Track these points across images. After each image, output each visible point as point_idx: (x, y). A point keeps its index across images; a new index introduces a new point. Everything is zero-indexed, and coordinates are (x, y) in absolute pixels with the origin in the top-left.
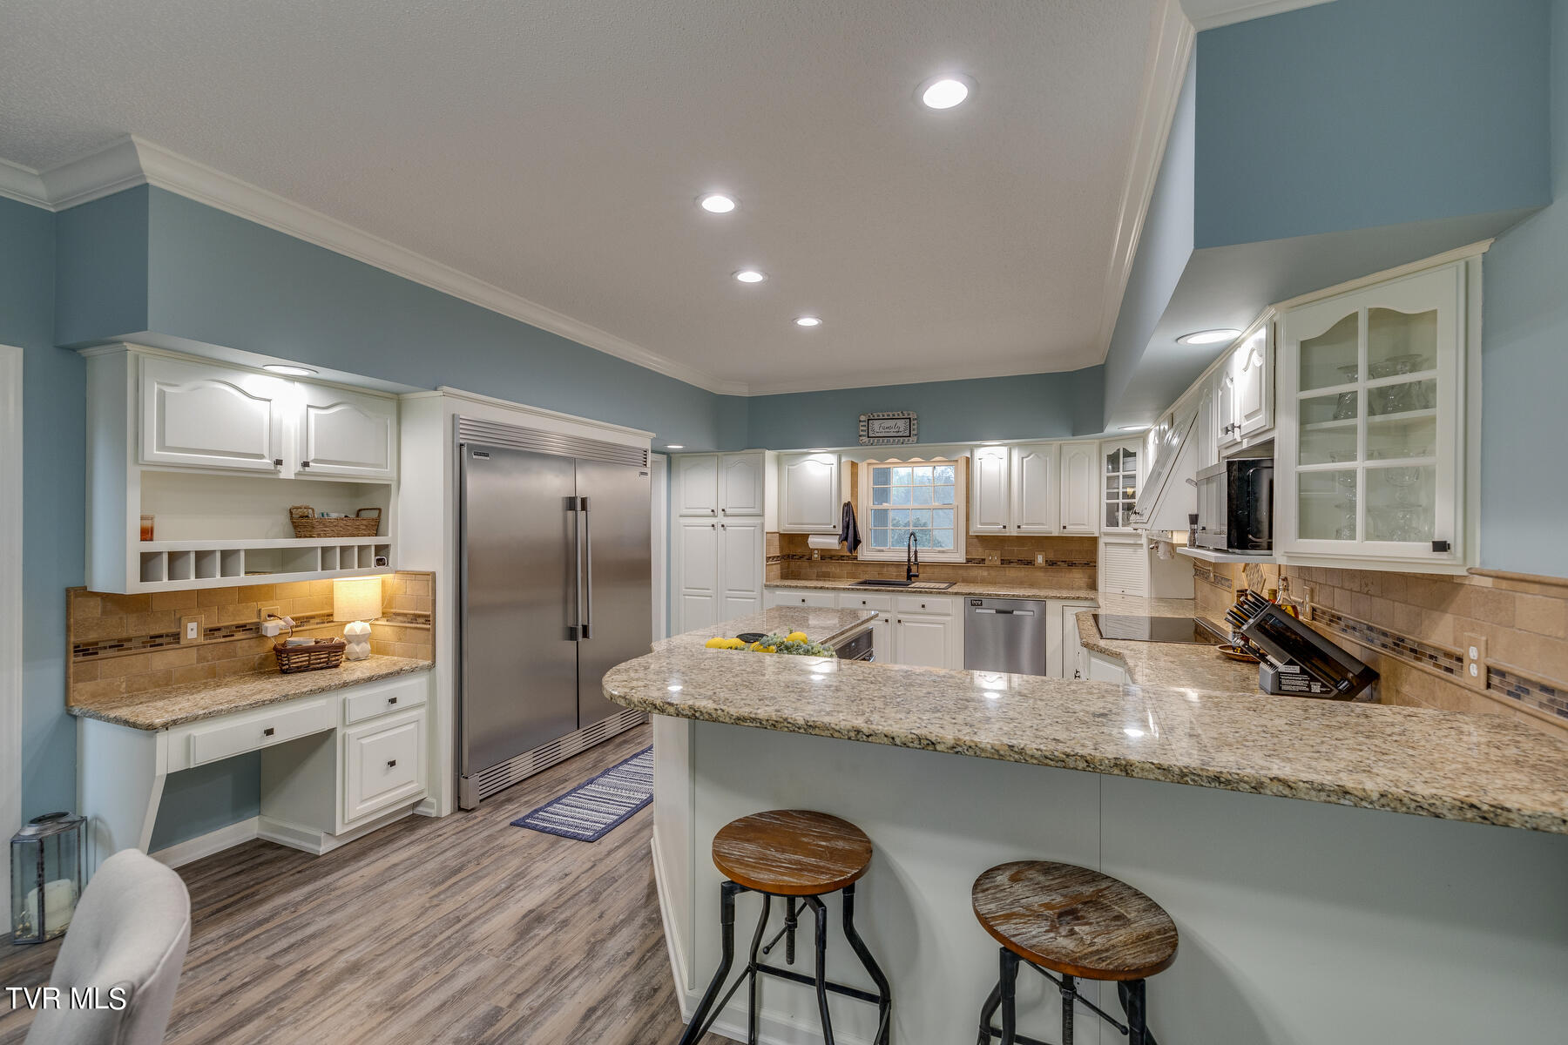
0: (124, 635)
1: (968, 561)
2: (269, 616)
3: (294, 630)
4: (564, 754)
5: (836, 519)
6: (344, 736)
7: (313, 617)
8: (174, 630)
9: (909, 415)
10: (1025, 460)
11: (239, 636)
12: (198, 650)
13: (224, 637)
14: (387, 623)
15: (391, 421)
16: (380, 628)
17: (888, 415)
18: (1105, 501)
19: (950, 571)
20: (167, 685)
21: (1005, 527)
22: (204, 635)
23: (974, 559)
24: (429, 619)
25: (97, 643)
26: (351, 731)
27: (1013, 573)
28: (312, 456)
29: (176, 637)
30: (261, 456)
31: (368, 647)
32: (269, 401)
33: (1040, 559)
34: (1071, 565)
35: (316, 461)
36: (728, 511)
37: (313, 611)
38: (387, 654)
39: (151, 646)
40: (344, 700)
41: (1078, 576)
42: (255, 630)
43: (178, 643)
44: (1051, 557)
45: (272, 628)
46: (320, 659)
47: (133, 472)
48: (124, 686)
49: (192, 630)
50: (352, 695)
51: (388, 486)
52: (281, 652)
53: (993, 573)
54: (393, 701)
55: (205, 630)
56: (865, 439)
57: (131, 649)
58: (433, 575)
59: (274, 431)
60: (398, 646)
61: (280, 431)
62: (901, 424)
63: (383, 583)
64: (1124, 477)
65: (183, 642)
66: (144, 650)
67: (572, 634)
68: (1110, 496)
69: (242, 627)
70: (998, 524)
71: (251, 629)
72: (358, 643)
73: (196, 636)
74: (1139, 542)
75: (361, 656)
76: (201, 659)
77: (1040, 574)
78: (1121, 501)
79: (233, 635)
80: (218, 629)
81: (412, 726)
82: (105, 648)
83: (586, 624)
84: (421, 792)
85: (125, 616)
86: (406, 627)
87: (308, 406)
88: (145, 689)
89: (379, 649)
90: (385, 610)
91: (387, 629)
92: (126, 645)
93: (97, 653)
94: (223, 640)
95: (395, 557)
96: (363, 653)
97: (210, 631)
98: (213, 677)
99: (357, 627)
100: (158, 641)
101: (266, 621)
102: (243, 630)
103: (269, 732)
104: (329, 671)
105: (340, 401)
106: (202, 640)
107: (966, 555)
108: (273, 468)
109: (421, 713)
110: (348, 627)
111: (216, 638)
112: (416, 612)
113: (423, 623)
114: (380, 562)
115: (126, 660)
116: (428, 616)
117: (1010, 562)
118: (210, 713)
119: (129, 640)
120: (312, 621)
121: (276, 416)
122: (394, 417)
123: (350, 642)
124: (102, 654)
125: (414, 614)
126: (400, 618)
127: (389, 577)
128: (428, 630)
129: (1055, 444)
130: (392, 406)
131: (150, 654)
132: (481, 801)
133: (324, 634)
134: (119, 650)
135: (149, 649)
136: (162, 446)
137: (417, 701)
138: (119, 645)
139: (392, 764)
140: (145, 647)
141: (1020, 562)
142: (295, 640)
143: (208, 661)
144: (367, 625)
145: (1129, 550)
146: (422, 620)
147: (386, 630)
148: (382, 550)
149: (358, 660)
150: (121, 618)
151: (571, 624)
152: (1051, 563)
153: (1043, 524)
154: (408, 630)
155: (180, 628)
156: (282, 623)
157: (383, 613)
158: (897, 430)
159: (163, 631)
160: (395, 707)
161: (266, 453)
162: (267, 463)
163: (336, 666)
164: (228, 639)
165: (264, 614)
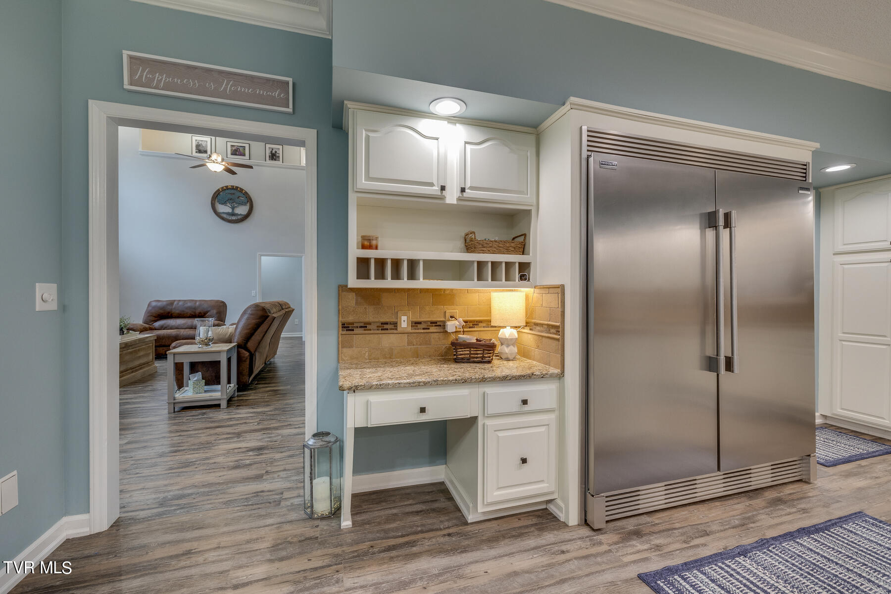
0: (367, 320)
2: (451, 317)
3: (465, 330)
4: (701, 494)
6: (484, 425)
7: (481, 322)
8: (394, 320)
11: (433, 329)
12: (408, 335)
13: (424, 329)
14: (530, 332)
15: (531, 153)
16: (526, 335)
20: (390, 358)
22: (412, 326)
24: (560, 329)
25: (353, 323)
26: (489, 422)
28: (468, 185)
29: (395, 325)
30: (432, 185)
31: (515, 350)
32: (437, 139)
35: (471, 188)
37: (480, 317)
38: (530, 358)
39: (382, 330)
40: (484, 393)
42: (441, 325)
43: (396, 329)
45: (451, 326)
46: (477, 354)
47: (353, 198)
48: (367, 354)
49: (404, 321)
50: (492, 390)
51: (529, 212)
52: (456, 345)
54: (525, 402)
55: (412, 322)
57: (370, 330)
58: (562, 287)
59: (442, 163)
60: (536, 352)
61: (446, 163)
63: (527, 297)
65: (399, 329)
66: (378, 332)
67: (711, 364)
69: (434, 323)
71: (440, 326)
72: (508, 346)
73: (406, 326)
75: (509, 356)
76: (410, 343)
79: (429, 329)
80: (420, 323)
81: (542, 429)
82: (357, 327)
83: (730, 355)
84: (552, 493)
85: (367, 307)
86: (542, 336)
87: (466, 143)
88: (378, 359)
89: (524, 353)
90: (528, 320)
91: (530, 336)
92: (369, 327)
93: (353, 330)
94: (422, 331)
95: (535, 272)
96: (511, 354)
97: (415, 323)
98: (416, 357)
99: (507, 333)
100: (386, 326)
101: (449, 320)
102: (435, 326)
103: (423, 410)
104: (481, 365)
105: (490, 136)
106: (410, 330)
108: (440, 194)
109: (552, 416)
110: (502, 330)
111: (418, 329)
112: (549, 323)
113: (554, 334)
114: (523, 278)
115: (368, 337)
116: (557, 327)
118: (380, 385)
119: (370, 324)
120: (481, 325)
121: (442, 151)
122: (534, 150)
123: (502, 344)
124: (356, 331)
125: (548, 325)
126: (538, 328)
127: (530, 291)
128: (558, 340)
130: (532, 139)
131: (381, 335)
132: (607, 522)
133: (486, 336)
134: (364, 330)
135: (380, 331)
136: (369, 178)
137: (547, 406)
138: (365, 326)
139: (524, 461)
140: (378, 330)
142: (463, 337)
143: (414, 345)
144: (514, 332)
146: (553, 331)
147: (529, 338)
148: (524, 268)
149: (508, 360)
150: (365, 308)
151: (710, 352)
154: (544, 339)
155: (397, 319)
156: (457, 323)
157: (527, 323)
159: (387, 320)
160: (526, 408)
161: (435, 183)
162: (435, 190)
163: (489, 362)
164: (425, 331)
165: (448, 315)
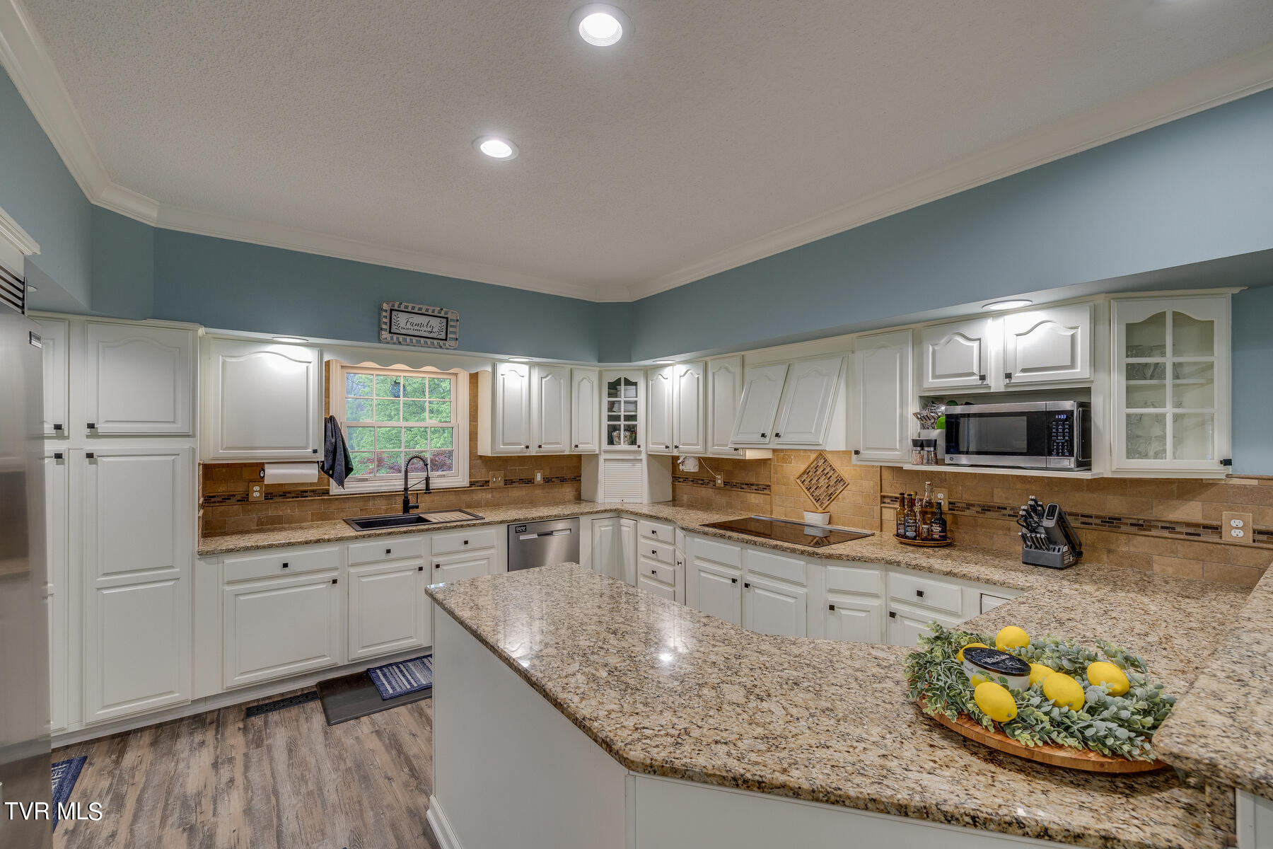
1: (472, 484)
5: (314, 441)
9: (446, 313)
10: (544, 380)
17: (420, 309)
18: (605, 423)
19: (452, 498)
21: (527, 447)
23: (477, 482)
27: (515, 492)
33: (539, 477)
34: (563, 480)
36: (102, 427)
41: (568, 491)
44: (548, 473)
53: (497, 495)
56: (385, 335)
62: (436, 324)
64: (625, 402)
68: (610, 418)
70: (520, 444)
74: (638, 458)
77: (538, 492)
78: (622, 423)
107: (470, 478)
117: (512, 482)
129: (567, 365)
141: (522, 481)
145: (629, 465)
152: (547, 480)
153: (558, 443)
158: (430, 329)
